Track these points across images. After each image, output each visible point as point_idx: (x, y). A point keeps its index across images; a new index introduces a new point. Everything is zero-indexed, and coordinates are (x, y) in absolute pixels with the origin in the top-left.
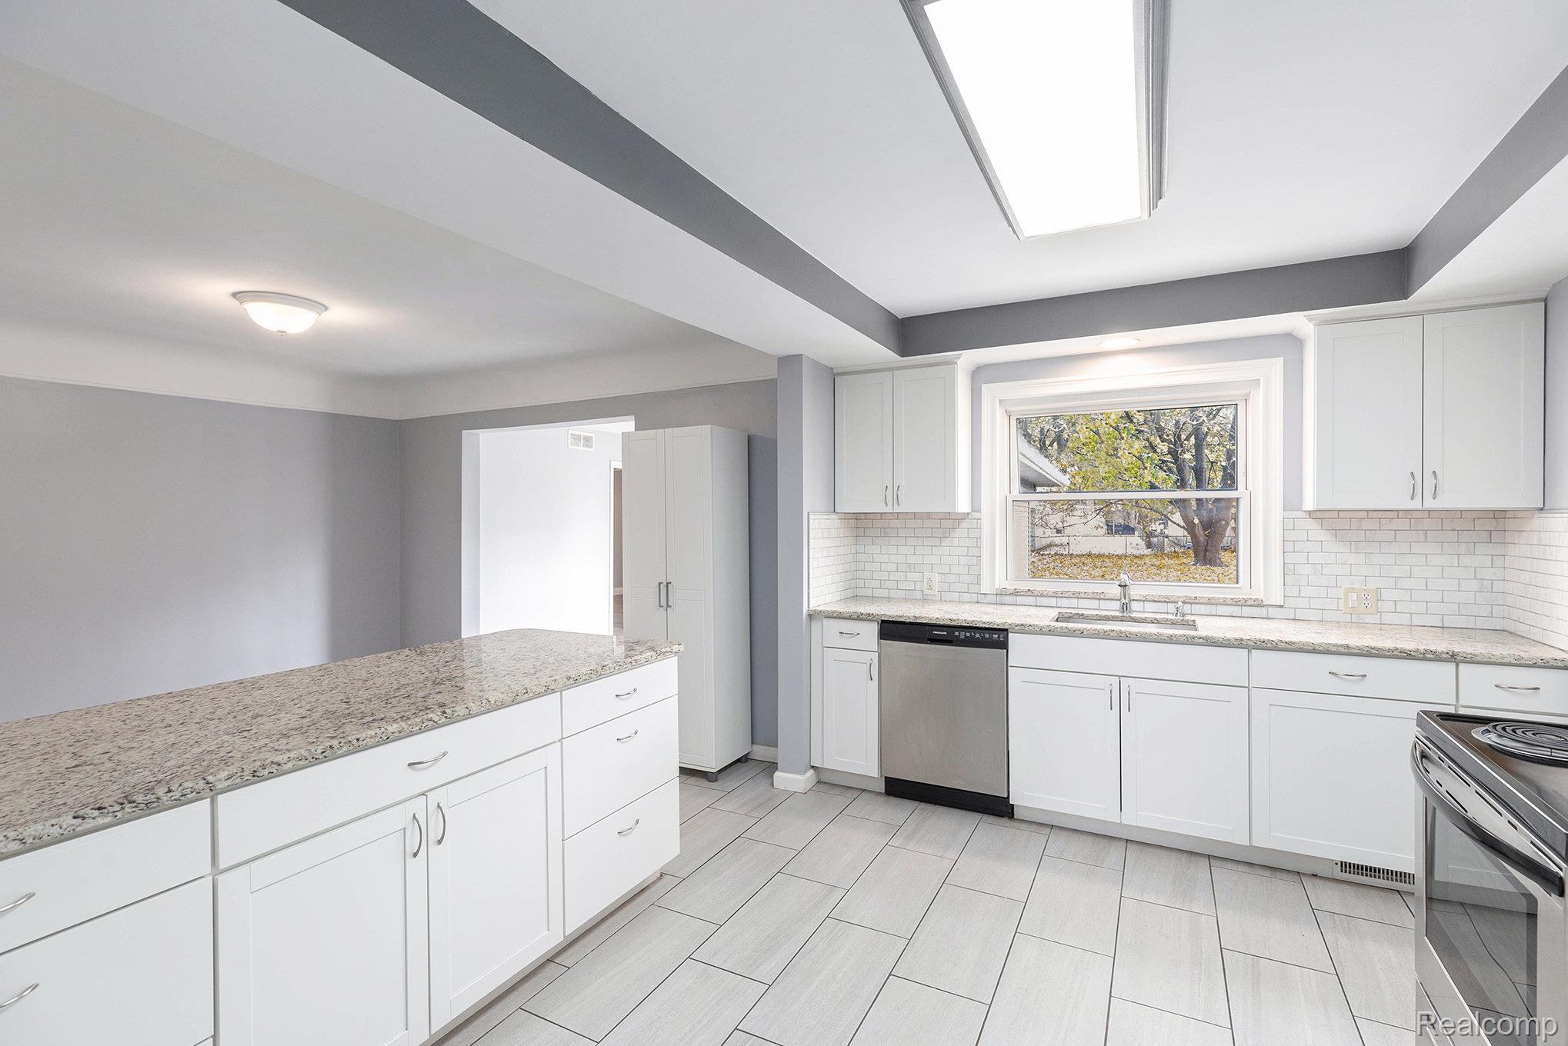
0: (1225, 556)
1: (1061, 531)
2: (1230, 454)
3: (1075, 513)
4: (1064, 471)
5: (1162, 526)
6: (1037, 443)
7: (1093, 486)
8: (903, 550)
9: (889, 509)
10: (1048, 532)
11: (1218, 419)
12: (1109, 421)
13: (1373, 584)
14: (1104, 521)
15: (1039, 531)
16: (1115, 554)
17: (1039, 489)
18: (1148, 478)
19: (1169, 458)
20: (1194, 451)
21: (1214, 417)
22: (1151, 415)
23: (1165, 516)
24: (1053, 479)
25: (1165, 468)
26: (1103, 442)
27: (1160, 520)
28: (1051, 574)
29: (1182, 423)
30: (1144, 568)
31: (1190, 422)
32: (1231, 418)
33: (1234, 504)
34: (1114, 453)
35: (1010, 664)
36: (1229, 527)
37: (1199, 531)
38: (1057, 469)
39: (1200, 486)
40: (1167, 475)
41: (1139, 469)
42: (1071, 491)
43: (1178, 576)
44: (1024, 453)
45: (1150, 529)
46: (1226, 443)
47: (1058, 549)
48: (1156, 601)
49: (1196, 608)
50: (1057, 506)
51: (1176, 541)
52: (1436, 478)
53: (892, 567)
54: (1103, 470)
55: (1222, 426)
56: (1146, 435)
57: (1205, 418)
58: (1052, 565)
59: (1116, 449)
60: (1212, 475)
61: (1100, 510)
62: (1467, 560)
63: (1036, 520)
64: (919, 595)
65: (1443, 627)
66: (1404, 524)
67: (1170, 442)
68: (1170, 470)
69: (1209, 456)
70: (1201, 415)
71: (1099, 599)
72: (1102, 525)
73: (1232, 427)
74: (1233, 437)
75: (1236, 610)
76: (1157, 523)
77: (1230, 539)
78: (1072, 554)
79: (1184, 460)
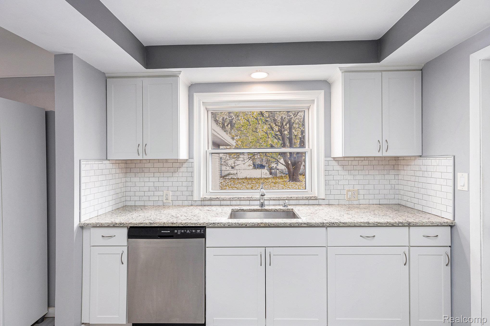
0: (301, 177)
1: (233, 167)
2: (303, 132)
3: (240, 159)
4: (233, 138)
5: (276, 165)
6: (221, 124)
7: (246, 146)
8: (152, 179)
9: (140, 158)
10: (228, 168)
11: (298, 117)
12: (254, 115)
13: (357, 187)
14: (252, 163)
15: (224, 168)
16: (257, 177)
17: (221, 147)
18: (270, 142)
19: (278, 133)
20: (288, 130)
21: (296, 116)
22: (271, 113)
23: (277, 160)
24: (228, 142)
25: (277, 138)
26: (251, 125)
27: (275, 162)
28: (229, 188)
29: (284, 118)
30: (269, 183)
31: (287, 117)
32: (303, 117)
33: (304, 155)
34: (255, 131)
35: (207, 246)
36: (302, 165)
37: (291, 167)
38: (230, 137)
39: (291, 146)
40: (278, 141)
41: (266, 138)
42: (236, 148)
43: (282, 187)
44: (214, 129)
45: (271, 166)
46: (301, 127)
47: (232, 176)
48: (275, 200)
49: (292, 202)
50: (232, 156)
51: (282, 171)
52: (387, 143)
53: (146, 189)
54: (251, 138)
55: (299, 120)
56: (269, 123)
57: (292, 116)
58: (229, 184)
59: (256, 129)
60: (296, 141)
61: (250, 157)
62: (387, 177)
63: (223, 163)
64: (161, 203)
65: (380, 204)
66: (366, 163)
67: (279, 126)
68: (279, 139)
69: (294, 133)
70: (291, 115)
71: (250, 200)
72: (251, 164)
73: (303, 120)
74: (303, 125)
75: (306, 202)
76: (274, 163)
77: (302, 170)
78: (238, 178)
79: (284, 134)
